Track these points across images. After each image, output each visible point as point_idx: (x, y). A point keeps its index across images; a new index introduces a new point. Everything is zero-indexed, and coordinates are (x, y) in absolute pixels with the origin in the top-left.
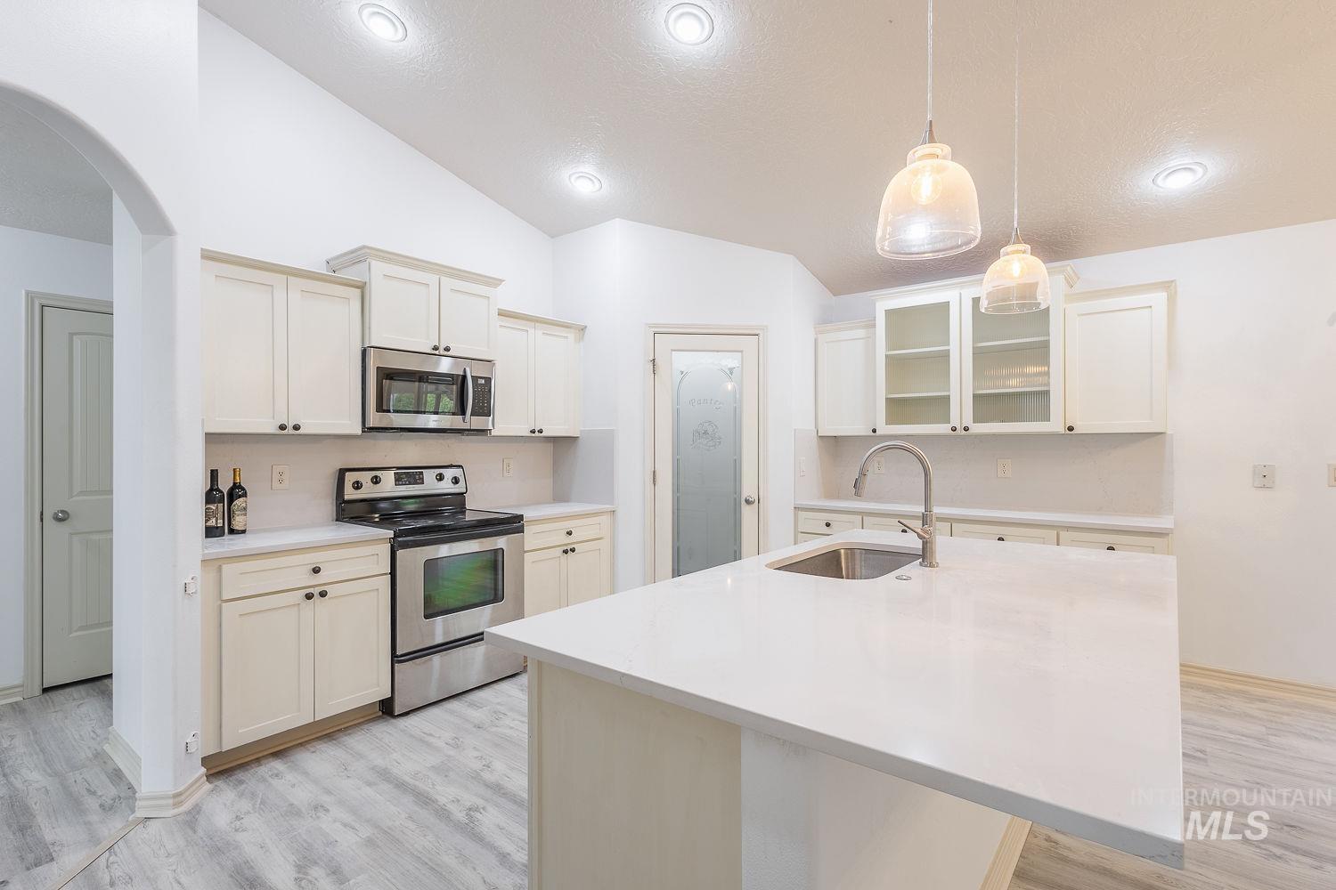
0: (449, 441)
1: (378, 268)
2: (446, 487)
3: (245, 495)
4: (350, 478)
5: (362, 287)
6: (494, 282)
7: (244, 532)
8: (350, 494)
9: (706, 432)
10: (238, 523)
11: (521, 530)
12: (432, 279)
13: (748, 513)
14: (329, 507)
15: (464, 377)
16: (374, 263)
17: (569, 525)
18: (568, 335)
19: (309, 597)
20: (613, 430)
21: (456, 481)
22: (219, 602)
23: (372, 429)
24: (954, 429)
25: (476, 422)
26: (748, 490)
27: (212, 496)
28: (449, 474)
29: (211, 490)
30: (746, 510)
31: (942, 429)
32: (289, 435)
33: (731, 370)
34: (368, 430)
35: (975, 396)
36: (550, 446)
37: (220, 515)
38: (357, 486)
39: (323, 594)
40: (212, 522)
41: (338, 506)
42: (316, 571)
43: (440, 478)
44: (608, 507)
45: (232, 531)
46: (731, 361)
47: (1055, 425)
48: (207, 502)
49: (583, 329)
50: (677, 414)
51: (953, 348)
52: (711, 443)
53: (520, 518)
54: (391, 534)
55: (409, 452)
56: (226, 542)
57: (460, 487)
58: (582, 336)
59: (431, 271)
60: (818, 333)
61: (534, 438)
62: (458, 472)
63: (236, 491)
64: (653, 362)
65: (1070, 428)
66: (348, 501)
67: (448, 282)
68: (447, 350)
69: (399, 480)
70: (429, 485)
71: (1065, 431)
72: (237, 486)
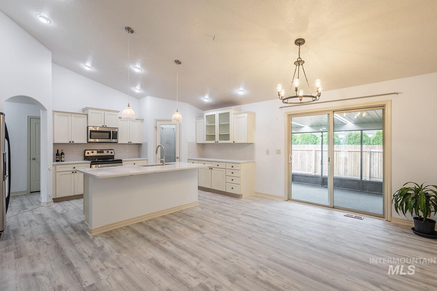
0: (110, 144)
1: (90, 111)
2: (109, 154)
3: (64, 154)
4: (87, 152)
5: (87, 115)
6: (118, 112)
7: (64, 161)
8: (86, 155)
9: (168, 143)
10: (63, 159)
11: (122, 162)
12: (102, 112)
14: (83, 157)
15: (110, 131)
16: (89, 110)
17: (134, 162)
18: (139, 121)
19: (73, 172)
20: (147, 142)
21: (112, 153)
22: (55, 172)
23: (89, 142)
24: (216, 142)
25: (114, 140)
26: (177, 155)
28: (110, 151)
29: (57, 153)
30: (177, 160)
31: (213, 142)
32: (71, 144)
33: (174, 129)
35: (220, 135)
36: (137, 146)
37: (59, 158)
39: (76, 172)
40: (57, 159)
41: (85, 157)
42: (74, 168)
43: (108, 152)
44: (146, 159)
45: (61, 161)
46: (174, 127)
47: (231, 141)
48: (56, 156)
49: (143, 120)
50: (161, 138)
51: (216, 124)
52: (169, 145)
53: (121, 160)
54: (90, 162)
55: (100, 147)
56: (60, 163)
57: (113, 154)
58: (143, 122)
59: (102, 110)
60: (196, 120)
61: (130, 144)
62: (112, 151)
63: (62, 154)
64: (156, 127)
65: (234, 142)
66: (86, 156)
67: (106, 113)
68: (106, 126)
69: (98, 152)
70: (105, 153)
71: (233, 143)
72: (62, 153)
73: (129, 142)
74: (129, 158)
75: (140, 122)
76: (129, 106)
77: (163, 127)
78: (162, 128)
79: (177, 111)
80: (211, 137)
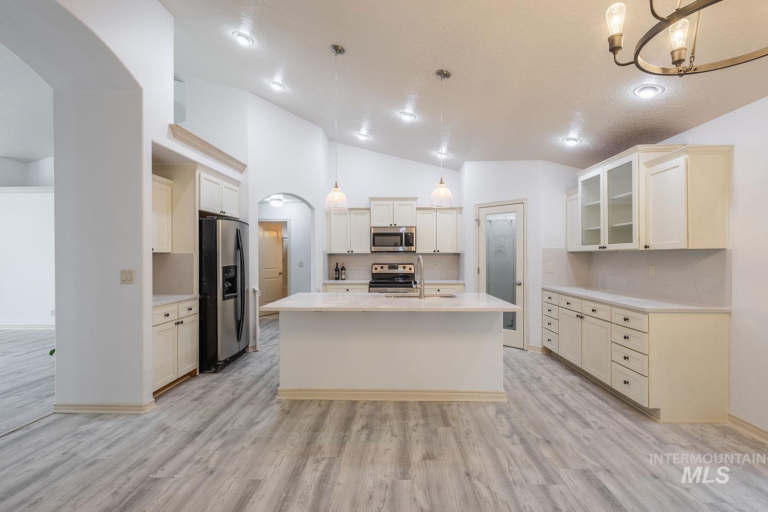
1: (373, 203)
2: (407, 271)
3: (345, 270)
4: (374, 266)
5: (369, 210)
6: (415, 199)
7: (345, 279)
8: (375, 271)
9: (500, 251)
10: (343, 277)
12: (390, 203)
13: (519, 289)
14: (370, 275)
15: (402, 233)
17: (438, 287)
21: (410, 269)
23: (375, 252)
24: (601, 248)
25: (409, 249)
26: (519, 279)
27: (337, 270)
28: (408, 267)
29: (336, 268)
30: (517, 287)
31: (596, 248)
32: (350, 254)
33: (511, 221)
34: (372, 252)
35: (610, 229)
36: (456, 257)
37: (338, 275)
38: (376, 269)
40: (336, 277)
41: (372, 274)
42: (348, 290)
43: (404, 268)
44: (462, 282)
45: (342, 279)
46: (512, 217)
47: (636, 244)
48: (335, 271)
49: (462, 208)
51: (601, 201)
52: (503, 256)
54: (369, 283)
55: (392, 259)
56: (340, 281)
57: (412, 271)
58: (461, 213)
59: (388, 200)
60: (568, 196)
61: (436, 254)
62: (412, 266)
63: (343, 269)
64: (478, 220)
65: (646, 247)
66: (374, 274)
67: (396, 203)
68: (395, 225)
69: (390, 268)
70: (400, 270)
71: (644, 249)
72: (343, 267)
73: (435, 251)
74: (441, 280)
75: (455, 212)
76: (336, 186)
77: (491, 219)
78: (490, 221)
79: (442, 182)
80: (593, 235)
